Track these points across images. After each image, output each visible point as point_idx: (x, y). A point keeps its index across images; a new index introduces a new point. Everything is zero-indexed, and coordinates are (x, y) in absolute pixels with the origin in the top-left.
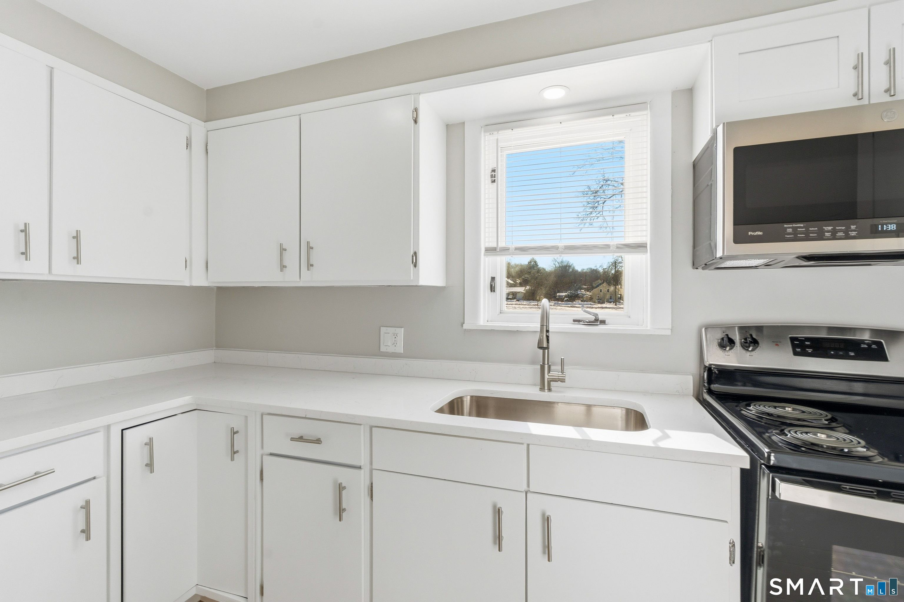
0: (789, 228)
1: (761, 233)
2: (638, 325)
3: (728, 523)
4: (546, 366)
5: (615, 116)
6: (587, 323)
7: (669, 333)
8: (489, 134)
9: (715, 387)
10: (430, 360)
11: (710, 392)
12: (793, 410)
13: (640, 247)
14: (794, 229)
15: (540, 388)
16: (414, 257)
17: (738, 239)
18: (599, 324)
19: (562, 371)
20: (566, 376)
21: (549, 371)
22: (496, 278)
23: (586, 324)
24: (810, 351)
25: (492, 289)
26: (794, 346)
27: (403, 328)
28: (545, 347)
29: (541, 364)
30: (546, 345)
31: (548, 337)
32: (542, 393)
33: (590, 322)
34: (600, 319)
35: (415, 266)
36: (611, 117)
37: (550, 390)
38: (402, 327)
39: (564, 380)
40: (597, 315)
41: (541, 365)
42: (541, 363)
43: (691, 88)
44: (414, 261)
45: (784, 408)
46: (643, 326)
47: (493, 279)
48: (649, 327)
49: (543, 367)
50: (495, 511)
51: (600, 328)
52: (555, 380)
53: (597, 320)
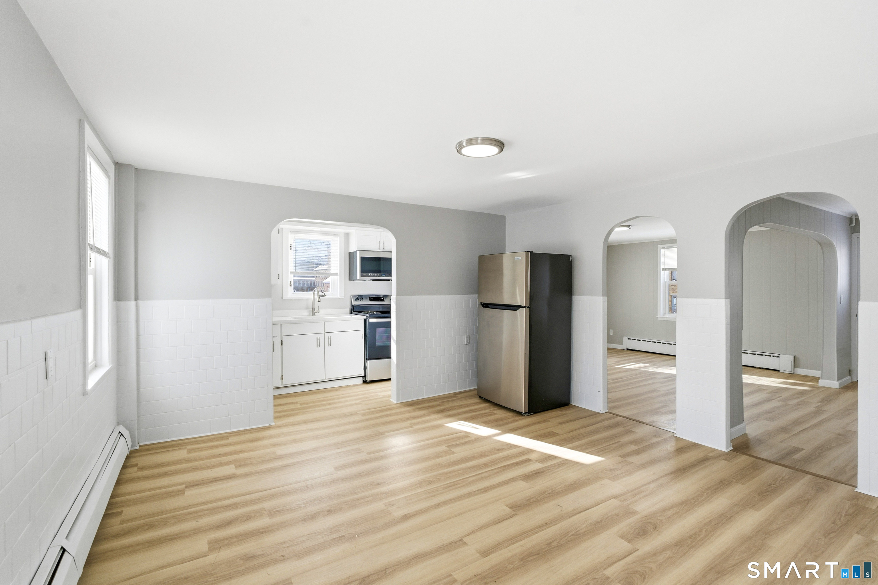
0: (368, 274)
6: (322, 296)
7: (343, 297)
13: (336, 274)
15: (312, 315)
17: (362, 276)
19: (318, 309)
21: (315, 310)
25: (291, 285)
26: (370, 299)
28: (320, 303)
31: (320, 299)
37: (315, 315)
39: (319, 312)
42: (312, 307)
46: (336, 296)
47: (290, 282)
48: (339, 296)
49: (313, 309)
50: (317, 339)
51: (325, 297)
52: (317, 312)
53: (324, 295)
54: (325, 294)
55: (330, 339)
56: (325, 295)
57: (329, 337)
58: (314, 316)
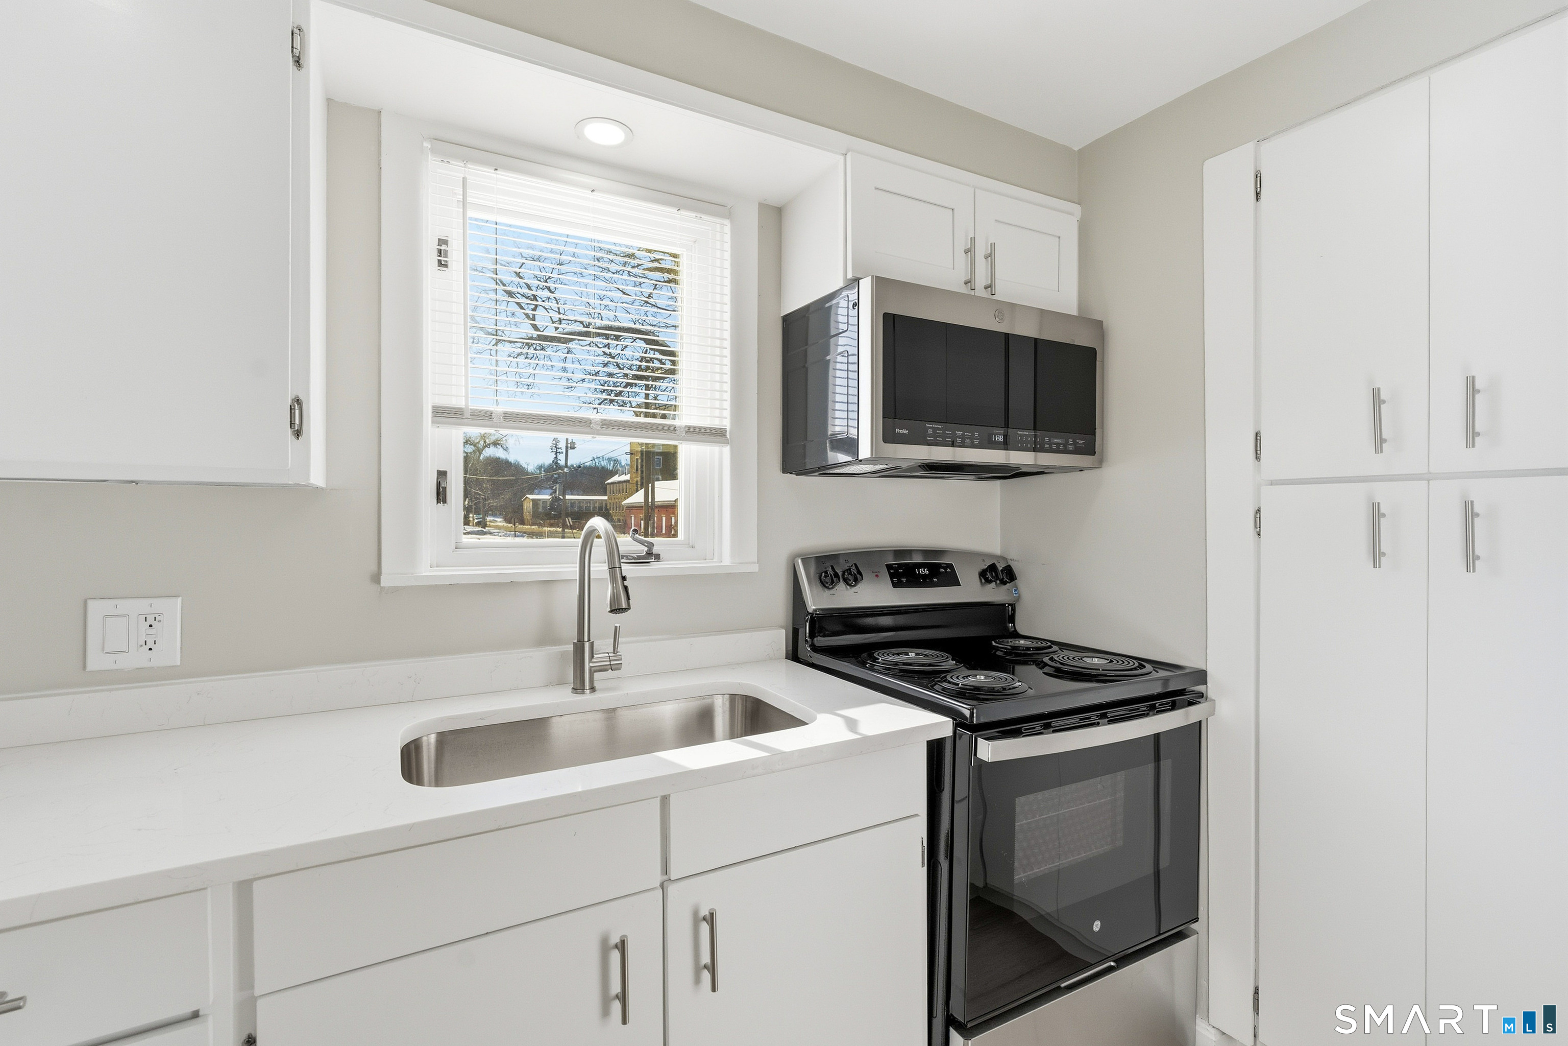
0: (930, 428)
1: (906, 432)
2: (705, 560)
3: (919, 816)
4: (587, 645)
5: (682, 212)
6: (635, 560)
7: (755, 568)
8: (440, 160)
9: (821, 641)
10: (262, 673)
11: (815, 649)
12: (916, 655)
13: (715, 435)
14: (934, 429)
15: (573, 688)
16: (297, 412)
17: (889, 437)
18: (653, 560)
19: (614, 650)
20: (623, 658)
21: (592, 656)
22: (448, 474)
23: (633, 561)
24: (904, 580)
25: (441, 495)
26: (892, 576)
27: (180, 599)
28: (624, 607)
29: (576, 641)
30: (625, 604)
31: (626, 588)
32: (579, 697)
33: (639, 557)
34: (654, 553)
35: (298, 434)
36: (675, 210)
37: (593, 689)
38: (179, 596)
39: (619, 666)
40: (653, 545)
41: (574, 643)
42: (574, 640)
43: (779, 207)
44: (297, 422)
45: (907, 654)
46: (714, 560)
47: (442, 474)
48: (727, 561)
49: (579, 648)
50: (605, 948)
51: (654, 567)
52: (602, 669)
53: (649, 554)
54: (655, 550)
55: (705, 928)
56: (651, 556)
57: (696, 913)
58: (588, 696)
